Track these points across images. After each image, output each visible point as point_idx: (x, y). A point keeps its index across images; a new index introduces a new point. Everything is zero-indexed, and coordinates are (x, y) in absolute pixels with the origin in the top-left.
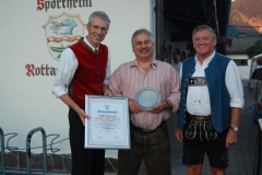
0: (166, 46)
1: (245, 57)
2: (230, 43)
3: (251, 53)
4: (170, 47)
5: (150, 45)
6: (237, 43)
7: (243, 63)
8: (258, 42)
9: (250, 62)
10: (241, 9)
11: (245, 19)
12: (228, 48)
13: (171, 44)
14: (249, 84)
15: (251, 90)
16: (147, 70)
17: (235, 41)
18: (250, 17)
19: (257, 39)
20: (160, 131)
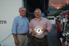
1: (53, 17)
2: (49, 12)
3: (55, 16)
7: (53, 19)
8: (57, 12)
9: (55, 18)
10: (52, 2)
11: (53, 5)
12: (48, 14)
14: (55, 25)
15: (56, 27)
17: (50, 12)
18: (54, 5)
19: (57, 11)
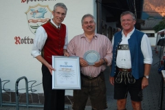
0: (103, 25)
1: (153, 32)
2: (143, 23)
3: (157, 29)
4: (106, 26)
5: (93, 24)
6: (148, 23)
7: (152, 35)
8: (161, 23)
9: (156, 35)
10: (151, 1)
11: (153, 8)
12: (142, 26)
13: (106, 23)
14: (156, 48)
15: (157, 52)
16: (91, 40)
17: (146, 21)
18: (156, 7)
19: (161, 20)
20: (99, 78)
